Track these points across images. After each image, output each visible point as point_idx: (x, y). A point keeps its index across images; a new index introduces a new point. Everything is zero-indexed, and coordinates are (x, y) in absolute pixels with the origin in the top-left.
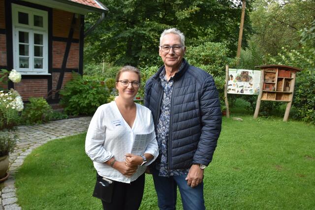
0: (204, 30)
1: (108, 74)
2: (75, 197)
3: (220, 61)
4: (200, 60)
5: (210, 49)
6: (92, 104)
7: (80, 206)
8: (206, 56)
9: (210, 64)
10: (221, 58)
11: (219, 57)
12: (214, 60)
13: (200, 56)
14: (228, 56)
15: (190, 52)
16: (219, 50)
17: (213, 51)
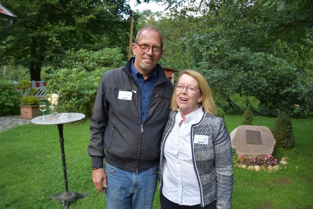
0: (100, 37)
1: (10, 76)
2: (15, 187)
3: (117, 63)
4: (101, 62)
5: (108, 54)
6: (6, 104)
7: (22, 192)
8: (105, 59)
9: (109, 67)
10: (118, 61)
11: (116, 60)
12: (112, 63)
13: (100, 59)
14: (122, 60)
15: (91, 56)
16: (115, 55)
17: (111, 55)
